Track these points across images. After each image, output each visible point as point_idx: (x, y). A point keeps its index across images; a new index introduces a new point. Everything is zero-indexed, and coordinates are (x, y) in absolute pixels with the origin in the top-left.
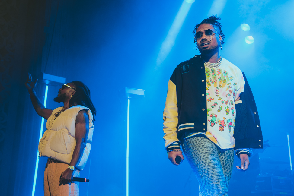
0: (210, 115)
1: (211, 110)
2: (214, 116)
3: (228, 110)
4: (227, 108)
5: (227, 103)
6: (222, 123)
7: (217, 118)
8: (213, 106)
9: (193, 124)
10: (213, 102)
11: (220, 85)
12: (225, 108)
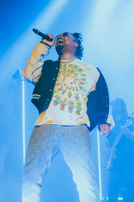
0: (55, 95)
1: (57, 92)
2: (58, 97)
3: (70, 95)
4: (69, 93)
5: (70, 89)
6: (63, 104)
7: (60, 99)
8: (60, 90)
9: (40, 96)
10: (60, 87)
11: (67, 75)
12: (68, 93)
